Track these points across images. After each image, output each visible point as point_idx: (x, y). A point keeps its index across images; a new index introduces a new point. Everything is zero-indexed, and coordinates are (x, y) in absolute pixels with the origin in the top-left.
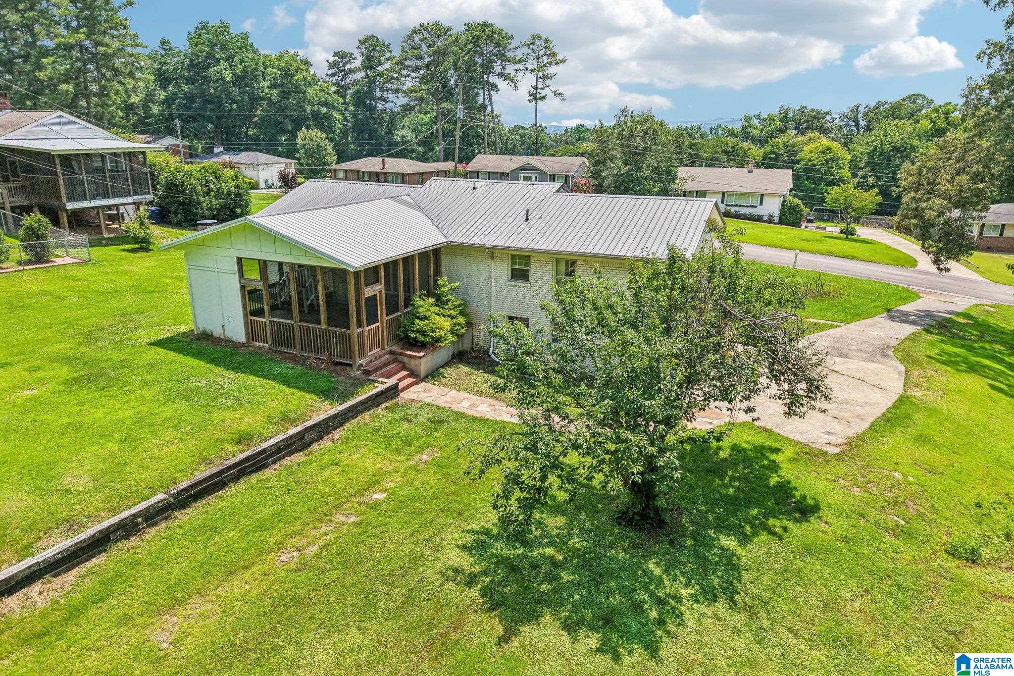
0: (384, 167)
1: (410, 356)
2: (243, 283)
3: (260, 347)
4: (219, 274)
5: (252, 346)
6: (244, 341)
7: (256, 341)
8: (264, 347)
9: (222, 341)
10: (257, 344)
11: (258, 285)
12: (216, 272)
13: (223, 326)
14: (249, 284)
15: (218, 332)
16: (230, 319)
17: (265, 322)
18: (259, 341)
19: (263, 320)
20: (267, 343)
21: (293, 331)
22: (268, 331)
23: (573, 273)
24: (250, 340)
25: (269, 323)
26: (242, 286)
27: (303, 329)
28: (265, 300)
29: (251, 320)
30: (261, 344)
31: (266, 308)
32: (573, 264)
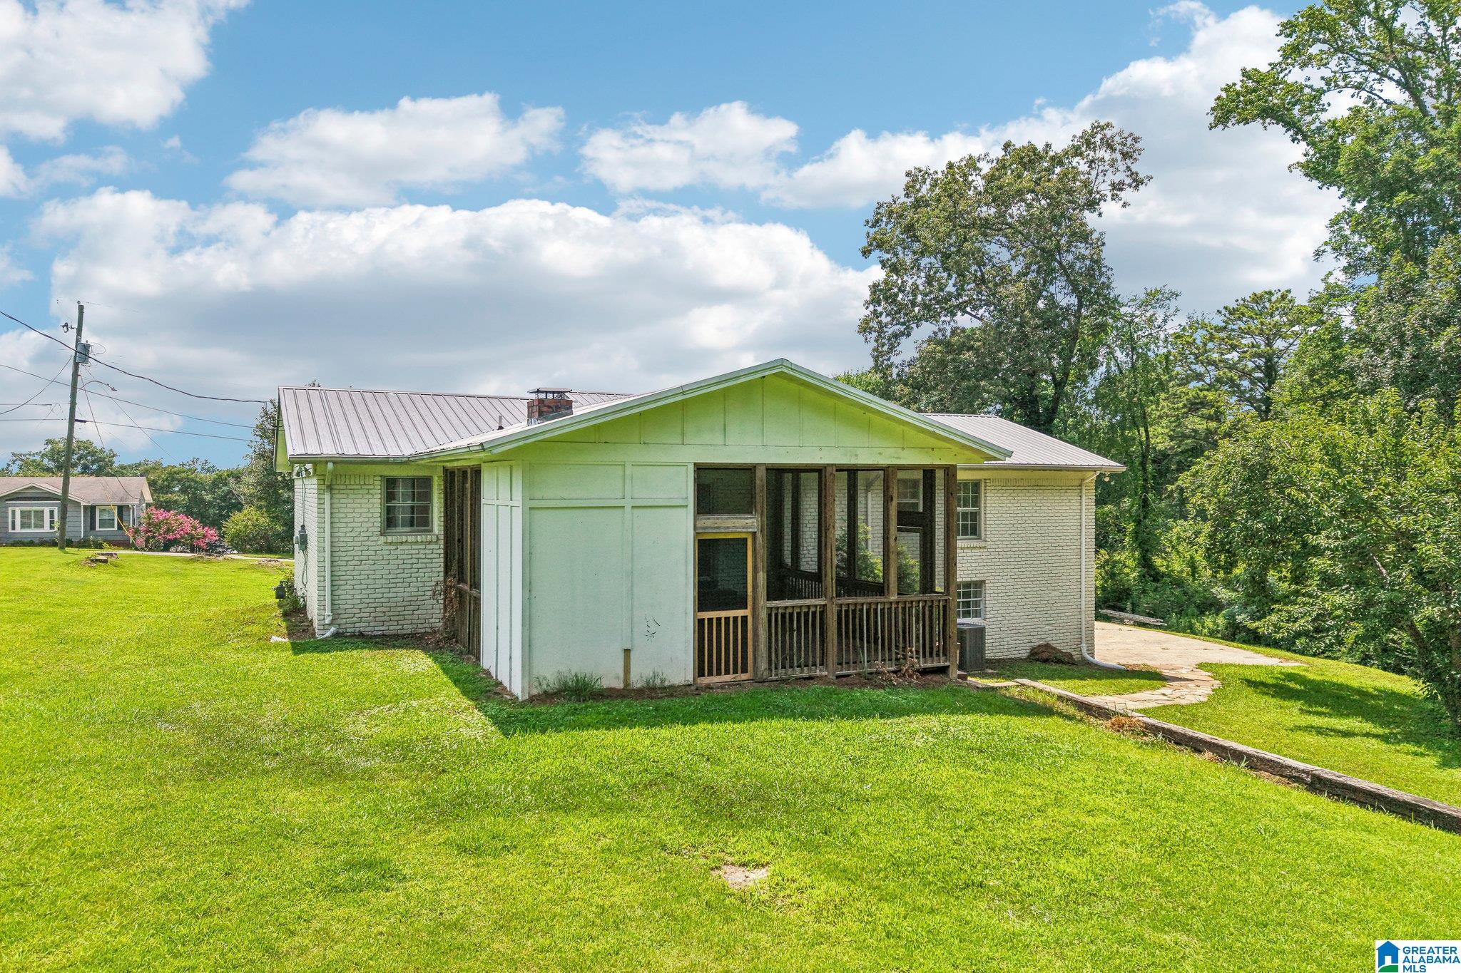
2: (702, 528)
3: (730, 684)
4: (636, 511)
5: (709, 687)
6: (690, 677)
7: (710, 674)
8: (739, 684)
9: (626, 693)
10: (715, 679)
11: (745, 525)
12: (628, 509)
13: (627, 651)
14: (719, 528)
15: (609, 676)
16: (652, 630)
17: (744, 619)
18: (719, 673)
19: (739, 613)
20: (744, 670)
21: (821, 624)
22: (757, 636)
23: (975, 502)
24: (704, 673)
25: (760, 616)
26: (696, 536)
27: (847, 612)
28: (762, 559)
29: (700, 621)
30: (729, 678)
31: (759, 579)
32: (976, 487)
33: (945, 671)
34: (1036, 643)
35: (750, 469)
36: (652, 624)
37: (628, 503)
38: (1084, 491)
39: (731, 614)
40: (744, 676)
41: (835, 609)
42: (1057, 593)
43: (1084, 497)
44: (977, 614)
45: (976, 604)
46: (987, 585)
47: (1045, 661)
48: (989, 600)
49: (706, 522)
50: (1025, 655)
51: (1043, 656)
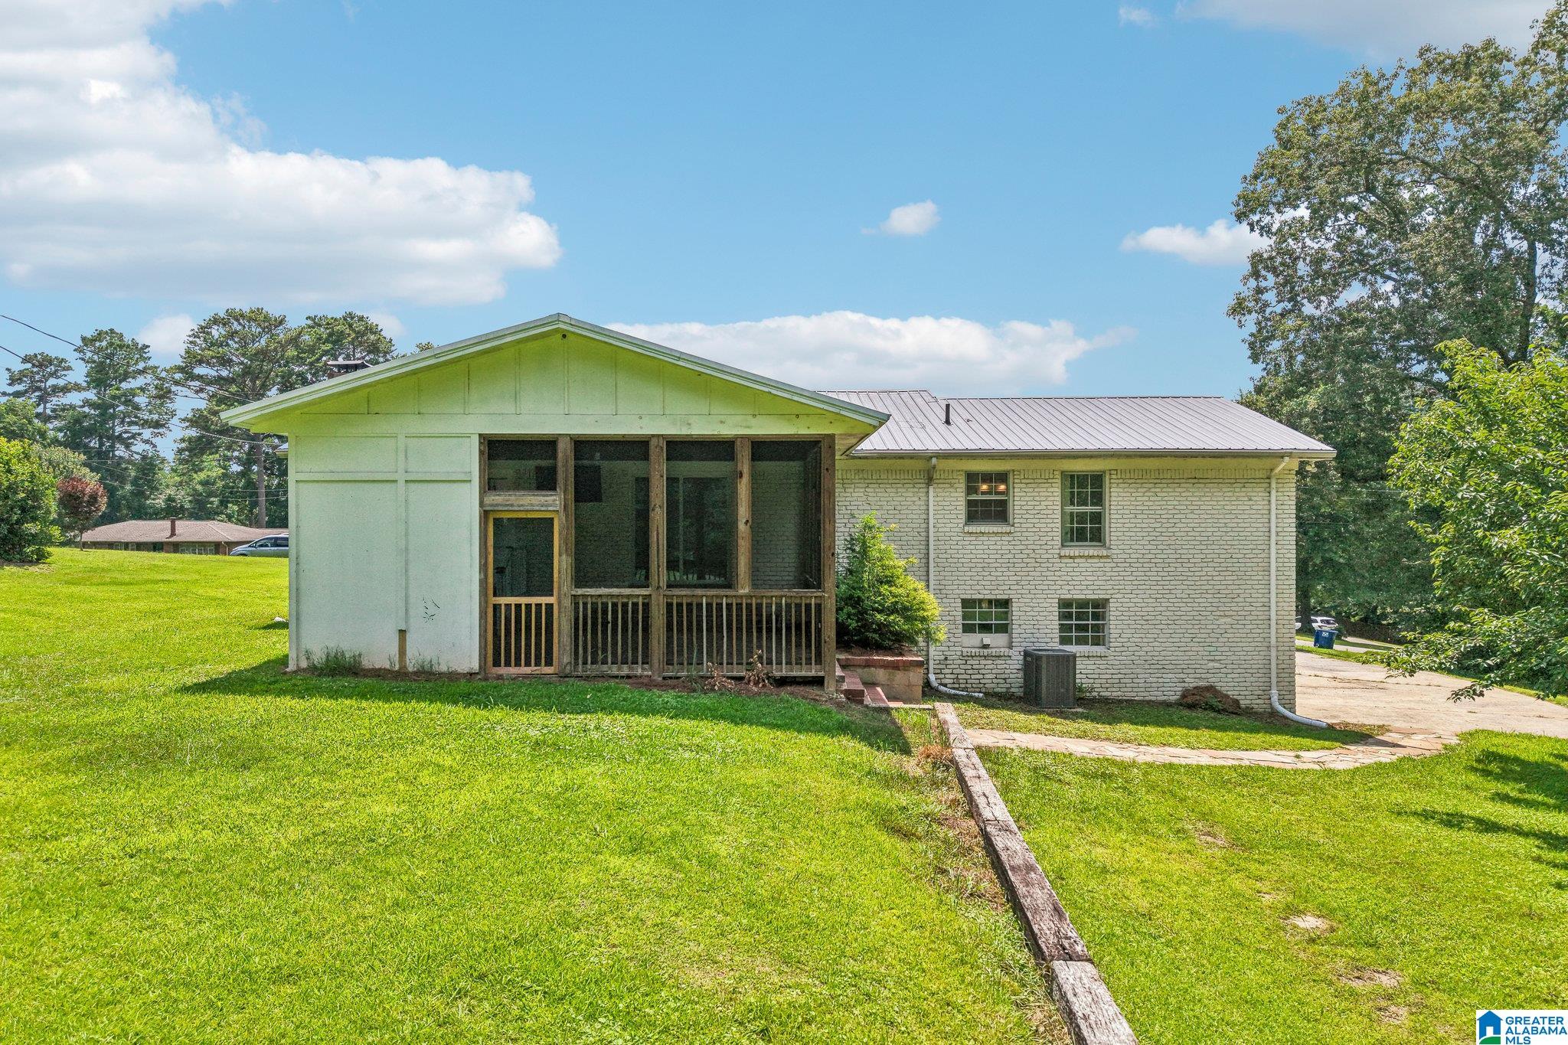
0: (173, 534)
2: (492, 505)
3: (529, 675)
4: (412, 486)
5: (500, 677)
6: (475, 665)
7: (508, 664)
8: (541, 675)
9: (401, 674)
10: (513, 670)
11: (549, 505)
12: (401, 483)
13: (402, 633)
14: (512, 505)
15: (380, 653)
16: (431, 611)
17: (550, 607)
18: (518, 664)
19: (544, 600)
20: (549, 663)
21: (646, 618)
22: (562, 625)
23: (1098, 498)
24: (497, 663)
25: (567, 602)
26: (485, 514)
27: (680, 605)
28: (565, 541)
29: (496, 607)
30: (527, 670)
31: (562, 564)
32: (1098, 479)
33: (819, 682)
34: (1191, 683)
35: (552, 442)
36: (430, 605)
37: (401, 477)
38: (1274, 485)
39: (534, 600)
40: (549, 670)
41: (663, 601)
42: (1228, 620)
43: (1273, 493)
44: (1097, 642)
45: (1097, 628)
46: (1112, 605)
47: (1192, 706)
48: (1115, 624)
49: (495, 499)
50: (1173, 698)
51: (1190, 700)
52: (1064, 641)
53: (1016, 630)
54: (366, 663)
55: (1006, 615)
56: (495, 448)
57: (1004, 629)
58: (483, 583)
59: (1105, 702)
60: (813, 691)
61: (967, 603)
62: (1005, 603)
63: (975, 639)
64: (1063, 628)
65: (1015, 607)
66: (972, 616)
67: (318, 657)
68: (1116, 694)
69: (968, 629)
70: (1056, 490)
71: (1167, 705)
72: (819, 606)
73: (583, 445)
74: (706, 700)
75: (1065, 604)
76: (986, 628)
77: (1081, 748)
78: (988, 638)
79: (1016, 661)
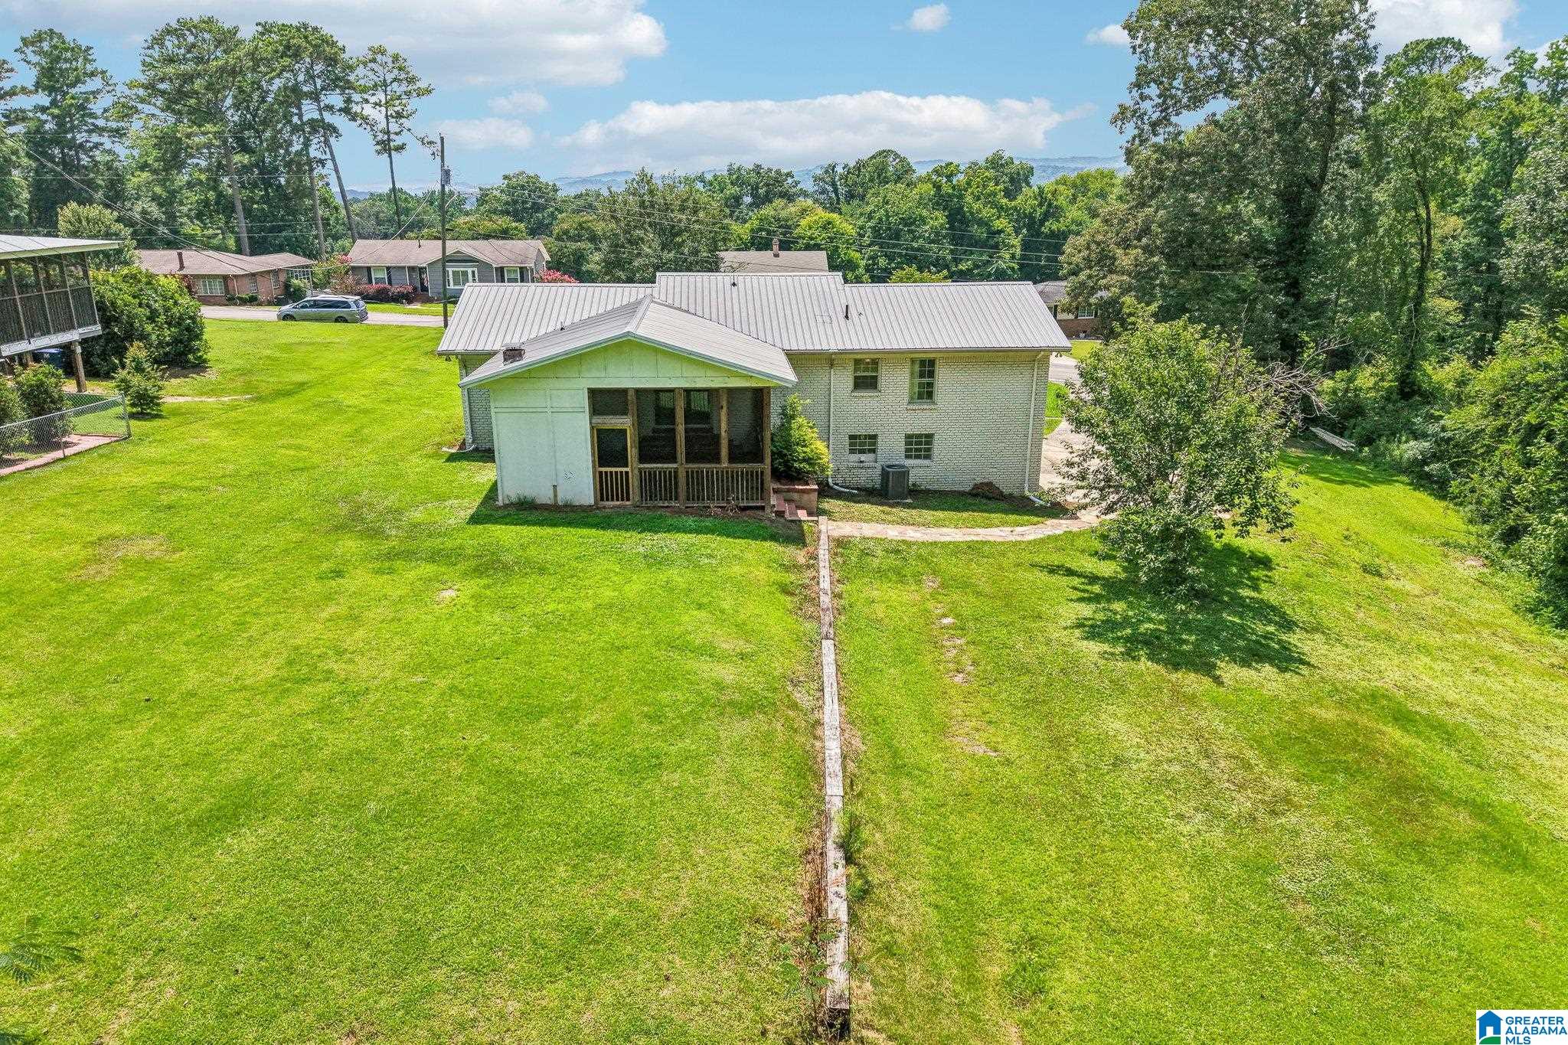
1: (798, 491)
2: (595, 423)
3: (619, 507)
4: (554, 414)
5: (604, 508)
6: (592, 502)
7: (607, 500)
8: (625, 507)
9: (554, 507)
10: (610, 503)
11: (624, 422)
12: (550, 413)
13: (555, 486)
14: (605, 423)
15: (545, 496)
16: (568, 476)
17: (627, 473)
18: (612, 500)
19: (624, 469)
20: (628, 500)
21: (676, 478)
22: (634, 482)
23: (931, 374)
24: (602, 499)
25: (636, 471)
26: (592, 428)
27: (692, 472)
28: (633, 441)
29: (601, 473)
30: (618, 503)
31: (632, 453)
32: (932, 363)
33: (762, 508)
34: (979, 480)
35: (625, 391)
36: (567, 473)
37: (549, 410)
38: (1036, 366)
39: (619, 469)
40: (627, 503)
41: (684, 470)
43: (1036, 370)
44: (927, 457)
45: (929, 450)
46: (936, 437)
47: (976, 495)
48: (937, 448)
49: (597, 420)
50: (968, 489)
51: (974, 492)
52: (907, 457)
53: (879, 452)
54: (539, 501)
55: (874, 444)
56: (593, 393)
57: (874, 451)
58: (593, 461)
59: (927, 492)
60: (760, 513)
61: (851, 437)
62: (875, 437)
63: (855, 457)
64: (907, 450)
65: (879, 439)
66: (854, 444)
67: (514, 499)
68: (936, 487)
69: (852, 451)
70: (907, 370)
71: (962, 494)
72: (762, 473)
73: (638, 391)
74: (708, 522)
75: (908, 437)
76: (862, 452)
77: (893, 532)
78: (863, 457)
79: (878, 471)
